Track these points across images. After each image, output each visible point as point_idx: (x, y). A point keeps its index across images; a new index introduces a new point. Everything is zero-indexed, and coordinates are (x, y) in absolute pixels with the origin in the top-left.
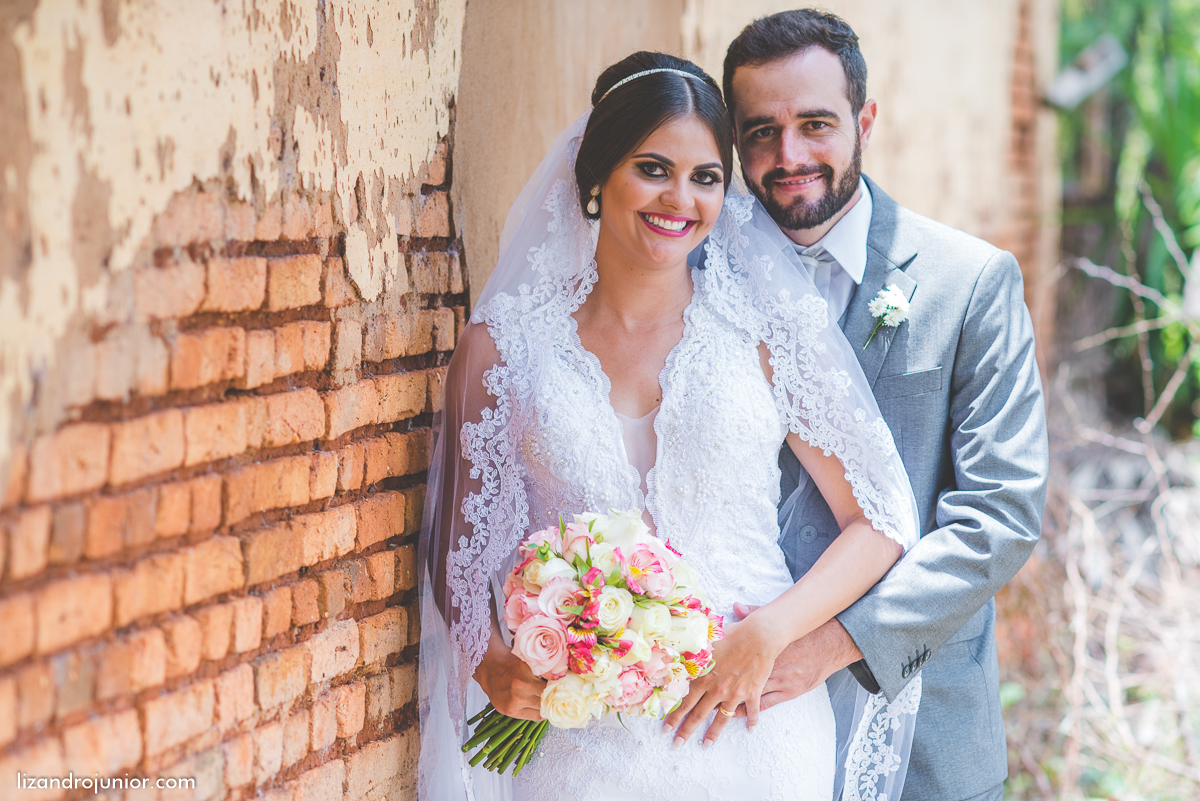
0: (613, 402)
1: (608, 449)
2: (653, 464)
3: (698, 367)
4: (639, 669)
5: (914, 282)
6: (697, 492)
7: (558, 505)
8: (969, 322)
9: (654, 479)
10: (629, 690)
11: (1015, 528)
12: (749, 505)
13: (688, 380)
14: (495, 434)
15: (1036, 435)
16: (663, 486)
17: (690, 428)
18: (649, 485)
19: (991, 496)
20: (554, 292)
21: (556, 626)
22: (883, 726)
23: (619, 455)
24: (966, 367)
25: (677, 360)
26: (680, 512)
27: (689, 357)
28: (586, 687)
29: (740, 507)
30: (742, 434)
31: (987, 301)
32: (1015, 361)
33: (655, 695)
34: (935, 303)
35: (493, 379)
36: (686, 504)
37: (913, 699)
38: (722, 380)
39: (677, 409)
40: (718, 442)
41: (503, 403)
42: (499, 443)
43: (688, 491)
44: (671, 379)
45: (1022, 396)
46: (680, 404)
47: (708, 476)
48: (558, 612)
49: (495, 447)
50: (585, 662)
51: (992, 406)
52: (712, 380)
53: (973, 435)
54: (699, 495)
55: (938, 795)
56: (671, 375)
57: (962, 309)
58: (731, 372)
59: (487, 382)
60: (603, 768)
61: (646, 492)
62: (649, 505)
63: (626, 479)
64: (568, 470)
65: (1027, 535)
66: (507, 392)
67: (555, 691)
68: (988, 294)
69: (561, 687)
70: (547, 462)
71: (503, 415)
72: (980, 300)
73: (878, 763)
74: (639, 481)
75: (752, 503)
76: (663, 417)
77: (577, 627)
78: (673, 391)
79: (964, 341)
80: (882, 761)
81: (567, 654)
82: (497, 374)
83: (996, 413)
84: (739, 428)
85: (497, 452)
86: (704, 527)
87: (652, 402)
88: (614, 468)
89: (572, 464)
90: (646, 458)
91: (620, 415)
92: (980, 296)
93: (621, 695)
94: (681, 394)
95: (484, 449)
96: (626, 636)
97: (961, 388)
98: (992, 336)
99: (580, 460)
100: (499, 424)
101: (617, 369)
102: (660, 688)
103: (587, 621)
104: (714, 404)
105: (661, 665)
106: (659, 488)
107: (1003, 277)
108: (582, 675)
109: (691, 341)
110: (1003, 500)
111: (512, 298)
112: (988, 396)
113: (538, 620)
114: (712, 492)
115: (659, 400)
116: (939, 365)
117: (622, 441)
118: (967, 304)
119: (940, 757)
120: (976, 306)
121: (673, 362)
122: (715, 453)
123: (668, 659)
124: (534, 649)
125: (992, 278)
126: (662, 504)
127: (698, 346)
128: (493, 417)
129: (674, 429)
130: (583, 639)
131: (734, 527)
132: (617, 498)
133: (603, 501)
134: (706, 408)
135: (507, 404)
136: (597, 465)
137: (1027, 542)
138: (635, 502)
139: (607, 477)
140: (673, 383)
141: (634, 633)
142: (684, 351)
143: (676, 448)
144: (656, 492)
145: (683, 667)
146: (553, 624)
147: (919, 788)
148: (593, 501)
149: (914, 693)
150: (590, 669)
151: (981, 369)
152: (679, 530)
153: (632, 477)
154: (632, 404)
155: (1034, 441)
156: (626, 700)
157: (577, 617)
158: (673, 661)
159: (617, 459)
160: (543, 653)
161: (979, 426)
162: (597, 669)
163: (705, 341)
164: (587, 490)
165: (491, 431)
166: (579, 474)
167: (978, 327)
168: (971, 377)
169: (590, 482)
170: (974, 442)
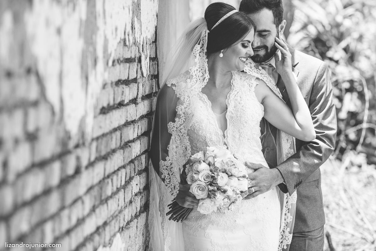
0: (213, 109)
1: (212, 124)
2: (226, 129)
3: (238, 98)
4: (228, 197)
5: (298, 71)
6: (240, 136)
7: (197, 142)
8: (316, 83)
9: (227, 133)
10: (225, 204)
11: (328, 145)
12: (255, 140)
13: (235, 102)
14: (180, 126)
15: (333, 118)
16: (230, 135)
17: (237, 117)
18: (226, 135)
19: (321, 136)
20: (197, 81)
21: (204, 184)
22: (287, 207)
23: (216, 126)
24: (314, 97)
25: (230, 96)
26: (235, 143)
27: (234, 95)
28: (213, 203)
29: (252, 140)
30: (253, 118)
31: (321, 77)
32: (328, 95)
33: (232, 204)
34: (305, 77)
35: (179, 109)
36: (237, 140)
37: (294, 199)
38: (245, 102)
39: (233, 111)
40: (246, 121)
41: (182, 117)
42: (181, 129)
43: (237, 136)
44: (229, 102)
45: (330, 106)
46: (233, 110)
47: (243, 132)
48: (205, 180)
49: (180, 130)
50: (213, 196)
51: (321, 109)
52: (242, 102)
53: (316, 117)
54: (241, 137)
55: (308, 229)
56: (229, 101)
57: (314, 79)
58: (248, 100)
59: (177, 110)
60: (213, 221)
61: (225, 137)
62: (226, 141)
63: (218, 133)
64: (201, 131)
65: (331, 147)
66: (184, 113)
67: (203, 203)
68: (321, 75)
69: (205, 202)
70: (194, 129)
71: (182, 120)
72: (319, 76)
73: (286, 219)
74: (222, 134)
75: (255, 139)
76: (228, 114)
77: (211, 185)
78: (231, 106)
79: (314, 89)
80: (288, 218)
81: (208, 193)
82: (180, 108)
83: (323, 111)
84: (252, 116)
85: (180, 132)
86: (242, 147)
87: (225, 109)
88: (215, 130)
89: (202, 130)
90: (224, 127)
91: (215, 113)
92: (319, 75)
93: (223, 205)
94: (233, 107)
95: (176, 131)
96: (226, 188)
97: (312, 103)
98: (322, 87)
99: (204, 128)
100: (181, 123)
101: (213, 99)
102: (234, 202)
103: (214, 183)
104: (244, 109)
105: (235, 196)
106: (229, 136)
107: (325, 69)
108: (211, 199)
109: (234, 90)
110: (325, 137)
111: (185, 84)
112: (320, 106)
113: (199, 182)
114: (244, 136)
115: (227, 108)
116: (307, 96)
117: (216, 122)
118: (315, 77)
119: (308, 217)
120: (318, 78)
121: (229, 97)
122: (245, 125)
123: (237, 194)
124: (197, 191)
125: (322, 70)
126: (229, 140)
127: (236, 92)
128: (179, 121)
129: (232, 118)
130: (213, 189)
131: (250, 146)
132: (216, 139)
133: (212, 140)
134: (242, 111)
135: (184, 117)
136: (209, 130)
137: (332, 149)
138: (221, 141)
139: (212, 133)
140: (230, 103)
141: (227, 186)
142: (232, 94)
143: (233, 123)
144: (228, 137)
145: (240, 196)
146: (203, 184)
147: (302, 227)
148: (209, 141)
149: (294, 197)
150: (215, 198)
151: (318, 97)
152: (235, 148)
153: (220, 133)
154: (218, 110)
155: (333, 120)
156: (224, 207)
157: (211, 182)
158: (238, 194)
159: (215, 127)
160: (200, 192)
161: (317, 114)
162: (216, 198)
163: (238, 91)
164: (207, 137)
165: (179, 125)
166: (204, 133)
167: (318, 85)
168: (315, 100)
169: (207, 135)
170: (316, 119)
